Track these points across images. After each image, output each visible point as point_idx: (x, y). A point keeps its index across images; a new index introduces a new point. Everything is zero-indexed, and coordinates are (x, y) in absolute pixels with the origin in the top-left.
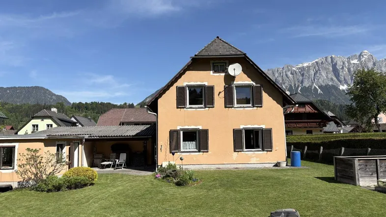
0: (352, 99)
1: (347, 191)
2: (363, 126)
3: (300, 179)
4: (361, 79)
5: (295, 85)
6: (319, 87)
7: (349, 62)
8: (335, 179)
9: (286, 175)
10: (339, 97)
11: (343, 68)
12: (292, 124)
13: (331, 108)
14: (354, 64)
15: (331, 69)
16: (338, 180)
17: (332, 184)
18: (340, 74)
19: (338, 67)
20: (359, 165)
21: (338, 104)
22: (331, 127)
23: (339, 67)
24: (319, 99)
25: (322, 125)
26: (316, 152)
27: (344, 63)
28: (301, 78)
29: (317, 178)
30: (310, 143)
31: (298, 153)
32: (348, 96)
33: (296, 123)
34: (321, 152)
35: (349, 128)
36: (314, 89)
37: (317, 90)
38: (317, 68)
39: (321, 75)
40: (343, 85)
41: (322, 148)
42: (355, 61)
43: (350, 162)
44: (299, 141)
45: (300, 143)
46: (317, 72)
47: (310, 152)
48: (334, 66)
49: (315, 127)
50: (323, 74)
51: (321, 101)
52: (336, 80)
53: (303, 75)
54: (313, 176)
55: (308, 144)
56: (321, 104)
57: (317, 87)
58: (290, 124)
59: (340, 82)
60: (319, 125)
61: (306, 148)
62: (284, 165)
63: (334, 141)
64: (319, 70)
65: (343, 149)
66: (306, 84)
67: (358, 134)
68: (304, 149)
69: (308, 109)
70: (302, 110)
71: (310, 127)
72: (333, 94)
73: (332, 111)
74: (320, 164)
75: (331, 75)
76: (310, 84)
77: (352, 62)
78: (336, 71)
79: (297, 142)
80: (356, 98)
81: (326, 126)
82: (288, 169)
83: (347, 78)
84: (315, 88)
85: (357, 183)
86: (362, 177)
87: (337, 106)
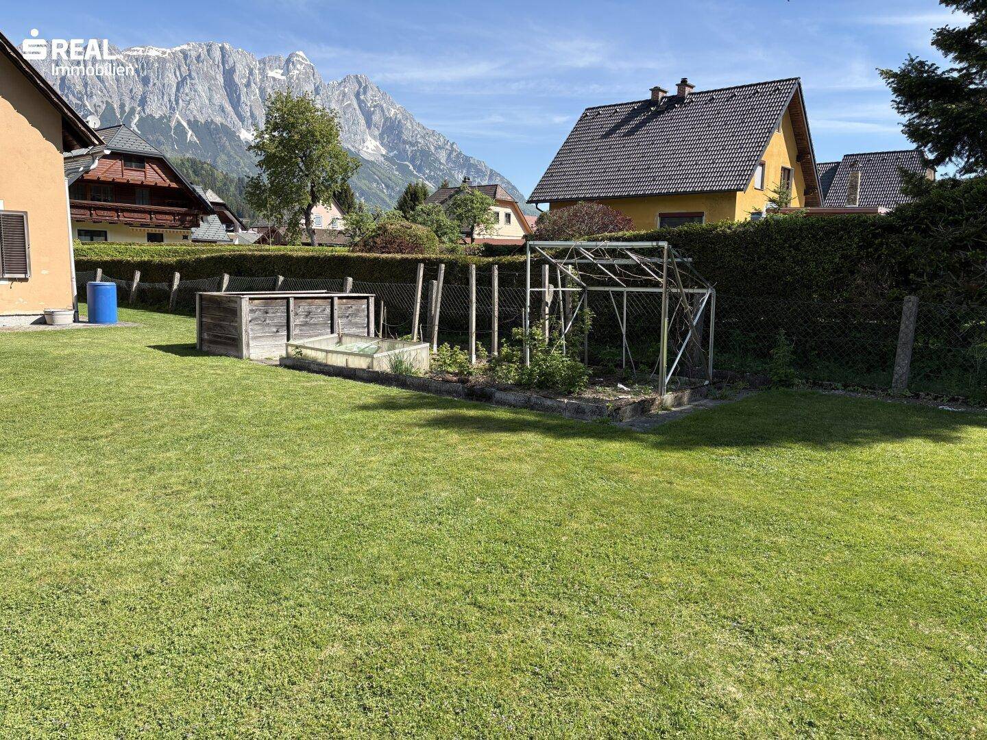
0: (260, 164)
1: (219, 372)
2: (282, 231)
3: (105, 352)
4: (282, 117)
5: (122, 106)
6: (189, 122)
7: (263, 71)
8: (198, 347)
9: (65, 345)
10: (238, 159)
11: (248, 85)
12: (106, 213)
13: (219, 184)
14: (274, 79)
15: (221, 80)
16: (205, 348)
17: (187, 359)
18: (243, 98)
19: (236, 79)
20: (252, 311)
21: (235, 176)
22: (211, 228)
23: (240, 80)
24: (188, 155)
25: (190, 221)
26: (165, 285)
27: (251, 73)
28: (139, 89)
29: (155, 347)
30: (149, 262)
31: (111, 286)
32: (252, 153)
33: (116, 210)
34: (175, 287)
35: (252, 235)
36: (176, 128)
37: (185, 133)
38: (184, 68)
39: (195, 91)
40: (248, 130)
41: (177, 275)
42: (276, 73)
43: (233, 305)
44: (119, 257)
45: (120, 262)
46: (184, 79)
47: (146, 285)
48: (229, 74)
49: (171, 227)
50: (200, 88)
51: (193, 162)
52: (232, 113)
53: (145, 81)
54: (145, 343)
55: (145, 267)
56: (194, 172)
57: (185, 124)
58: (99, 212)
59: (241, 119)
60: (182, 221)
61: (138, 275)
62: (65, 319)
63: (208, 259)
64: (190, 75)
65: (226, 278)
66: (156, 109)
67: (267, 247)
68: (132, 279)
69: (152, 176)
70: (133, 176)
71: (157, 226)
72: (224, 147)
73: (219, 192)
74: (172, 316)
75: (220, 98)
76: (165, 110)
77: (271, 74)
78: (231, 87)
79: (113, 261)
80: (269, 162)
81: (198, 226)
82: (79, 330)
83: (256, 113)
84: (179, 123)
85: (245, 352)
86: (255, 338)
87: (232, 181)
